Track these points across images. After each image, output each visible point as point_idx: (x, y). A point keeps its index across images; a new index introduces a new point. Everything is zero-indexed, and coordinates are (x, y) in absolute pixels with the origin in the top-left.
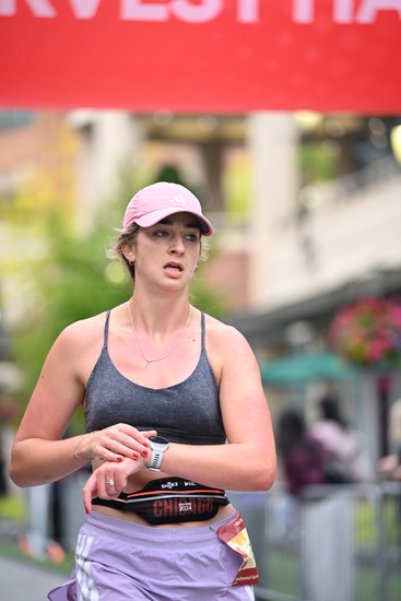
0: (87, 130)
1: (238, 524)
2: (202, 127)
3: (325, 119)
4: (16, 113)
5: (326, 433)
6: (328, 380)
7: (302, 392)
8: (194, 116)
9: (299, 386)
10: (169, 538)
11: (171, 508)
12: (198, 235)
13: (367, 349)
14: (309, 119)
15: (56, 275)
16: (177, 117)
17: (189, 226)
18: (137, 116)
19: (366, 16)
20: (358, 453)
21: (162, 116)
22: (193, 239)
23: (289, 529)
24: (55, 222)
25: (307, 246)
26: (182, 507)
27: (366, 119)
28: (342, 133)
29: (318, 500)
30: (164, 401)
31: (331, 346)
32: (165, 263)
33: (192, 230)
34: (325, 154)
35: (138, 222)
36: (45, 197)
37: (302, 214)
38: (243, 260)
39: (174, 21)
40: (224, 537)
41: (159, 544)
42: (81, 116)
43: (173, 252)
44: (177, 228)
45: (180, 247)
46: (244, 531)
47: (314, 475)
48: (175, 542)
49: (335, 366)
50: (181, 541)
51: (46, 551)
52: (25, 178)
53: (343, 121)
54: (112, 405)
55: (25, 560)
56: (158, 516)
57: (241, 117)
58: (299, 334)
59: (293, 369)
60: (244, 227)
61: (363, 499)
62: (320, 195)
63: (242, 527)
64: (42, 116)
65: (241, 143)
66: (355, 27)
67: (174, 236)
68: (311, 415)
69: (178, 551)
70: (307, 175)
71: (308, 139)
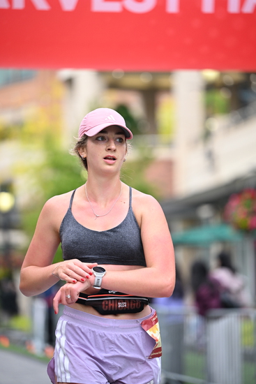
0: (70, 82)
1: (154, 319)
2: (143, 80)
3: (222, 75)
4: (24, 71)
5: (222, 275)
6: (223, 241)
7: (208, 249)
8: (138, 73)
9: (206, 246)
10: (111, 324)
11: (113, 305)
12: (124, 139)
13: (249, 222)
14: (211, 75)
15: (49, 174)
16: (127, 73)
17: (118, 133)
18: (101, 73)
19: (248, 9)
20: (243, 287)
21: (118, 73)
22: (121, 141)
23: (199, 337)
24: (49, 141)
25: (210, 156)
26: (120, 305)
27: (248, 75)
28: (232, 84)
29: (217, 318)
30: (105, 239)
31: (226, 220)
32: (105, 156)
33: (120, 136)
34: (222, 97)
35: (87, 134)
36: (43, 125)
37: (207, 135)
38: (169, 165)
39: (125, 12)
40: (145, 327)
41: (105, 328)
42: (65, 73)
43: (109, 149)
44: (110, 135)
45: (113, 146)
46: (157, 324)
47: (214, 302)
48: (115, 327)
49: (228, 232)
50: (118, 327)
51: (44, 350)
52: (30, 113)
53: (233, 76)
54: (74, 242)
55: (31, 356)
56: (105, 310)
57: (168, 73)
58: (205, 212)
59: (201, 235)
60: (170, 144)
61: (247, 317)
62: (218, 123)
63: (156, 321)
64: (40, 73)
65: (168, 90)
66: (241, 15)
67: (109, 140)
68: (213, 263)
69: (117, 333)
70: (210, 111)
71: (210, 87)
